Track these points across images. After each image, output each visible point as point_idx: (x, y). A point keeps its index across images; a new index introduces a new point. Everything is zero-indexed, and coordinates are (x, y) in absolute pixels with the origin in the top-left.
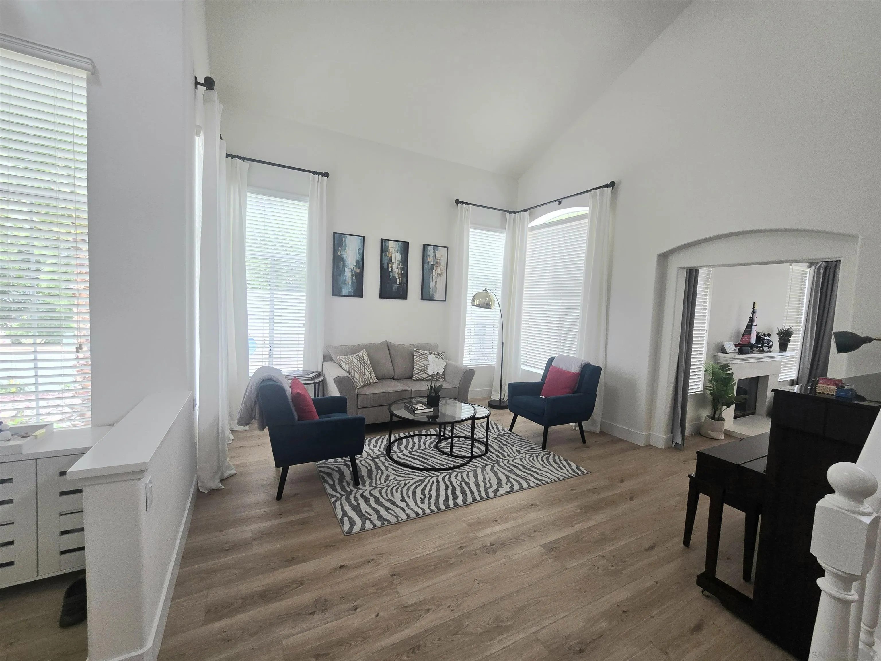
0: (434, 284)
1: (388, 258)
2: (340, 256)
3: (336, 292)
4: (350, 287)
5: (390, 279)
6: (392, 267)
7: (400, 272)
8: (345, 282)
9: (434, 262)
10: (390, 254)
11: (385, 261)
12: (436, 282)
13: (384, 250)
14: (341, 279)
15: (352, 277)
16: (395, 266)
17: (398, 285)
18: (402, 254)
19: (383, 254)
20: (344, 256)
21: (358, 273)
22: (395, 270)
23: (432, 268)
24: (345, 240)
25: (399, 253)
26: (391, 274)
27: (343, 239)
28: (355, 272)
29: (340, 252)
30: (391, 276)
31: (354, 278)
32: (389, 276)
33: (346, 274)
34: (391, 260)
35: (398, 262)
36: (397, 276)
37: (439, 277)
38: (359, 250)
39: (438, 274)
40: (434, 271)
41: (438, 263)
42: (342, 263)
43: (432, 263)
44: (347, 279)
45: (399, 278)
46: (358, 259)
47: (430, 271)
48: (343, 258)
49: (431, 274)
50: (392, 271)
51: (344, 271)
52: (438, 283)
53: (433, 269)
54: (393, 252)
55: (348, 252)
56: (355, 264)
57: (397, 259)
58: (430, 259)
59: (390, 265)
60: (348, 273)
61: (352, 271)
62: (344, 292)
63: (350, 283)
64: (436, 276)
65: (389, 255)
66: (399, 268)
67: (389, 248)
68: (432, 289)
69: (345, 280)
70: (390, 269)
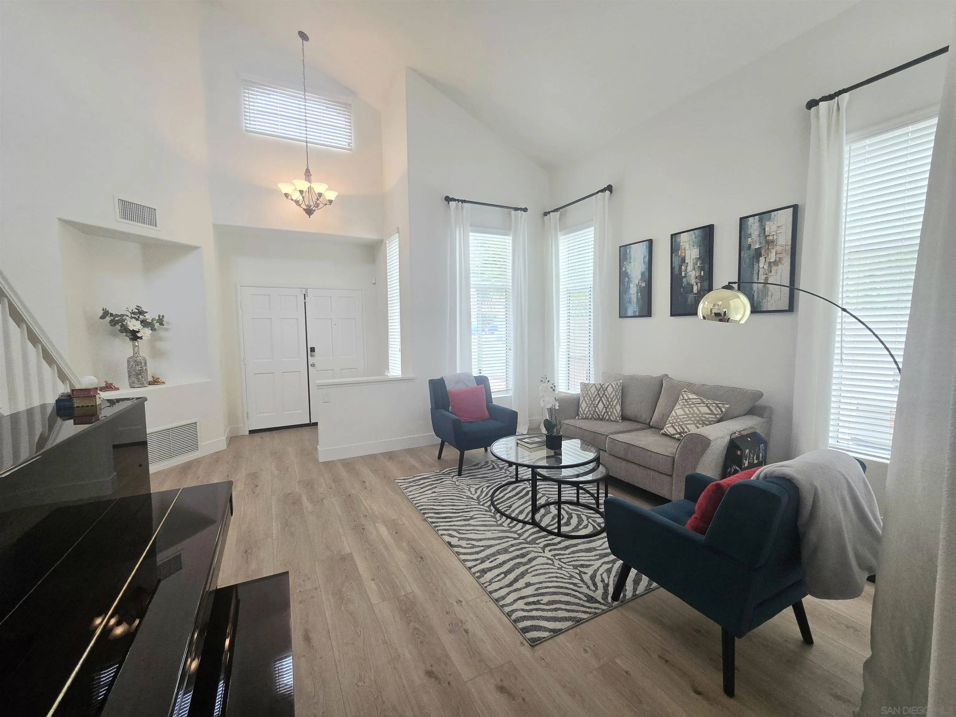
1: (680, 258)
2: (625, 271)
3: (623, 315)
4: (635, 305)
5: (683, 287)
6: (686, 270)
7: (697, 275)
8: (630, 302)
9: (761, 243)
10: (683, 251)
11: (676, 264)
13: (675, 248)
14: (626, 297)
15: (637, 293)
16: (690, 268)
17: (695, 294)
18: (700, 246)
19: (674, 255)
20: (628, 271)
21: (643, 287)
22: (690, 273)
24: (630, 251)
25: (695, 247)
26: (684, 280)
27: (628, 250)
28: (640, 286)
29: (625, 267)
30: (685, 283)
31: (639, 294)
32: (682, 282)
33: (631, 291)
34: (683, 260)
35: (695, 261)
36: (693, 281)
38: (644, 258)
39: (770, 262)
42: (627, 279)
43: (757, 246)
44: (632, 296)
45: (697, 284)
46: (643, 270)
47: (753, 261)
48: (627, 273)
49: (756, 267)
50: (685, 277)
51: (629, 288)
53: (760, 255)
54: (687, 248)
55: (633, 264)
56: (640, 277)
57: (694, 256)
58: (755, 241)
59: (683, 267)
60: (633, 290)
61: (637, 286)
62: (630, 313)
63: (635, 301)
64: (766, 267)
65: (681, 254)
66: (697, 269)
67: (681, 244)
68: (758, 293)
69: (630, 298)
70: (683, 274)
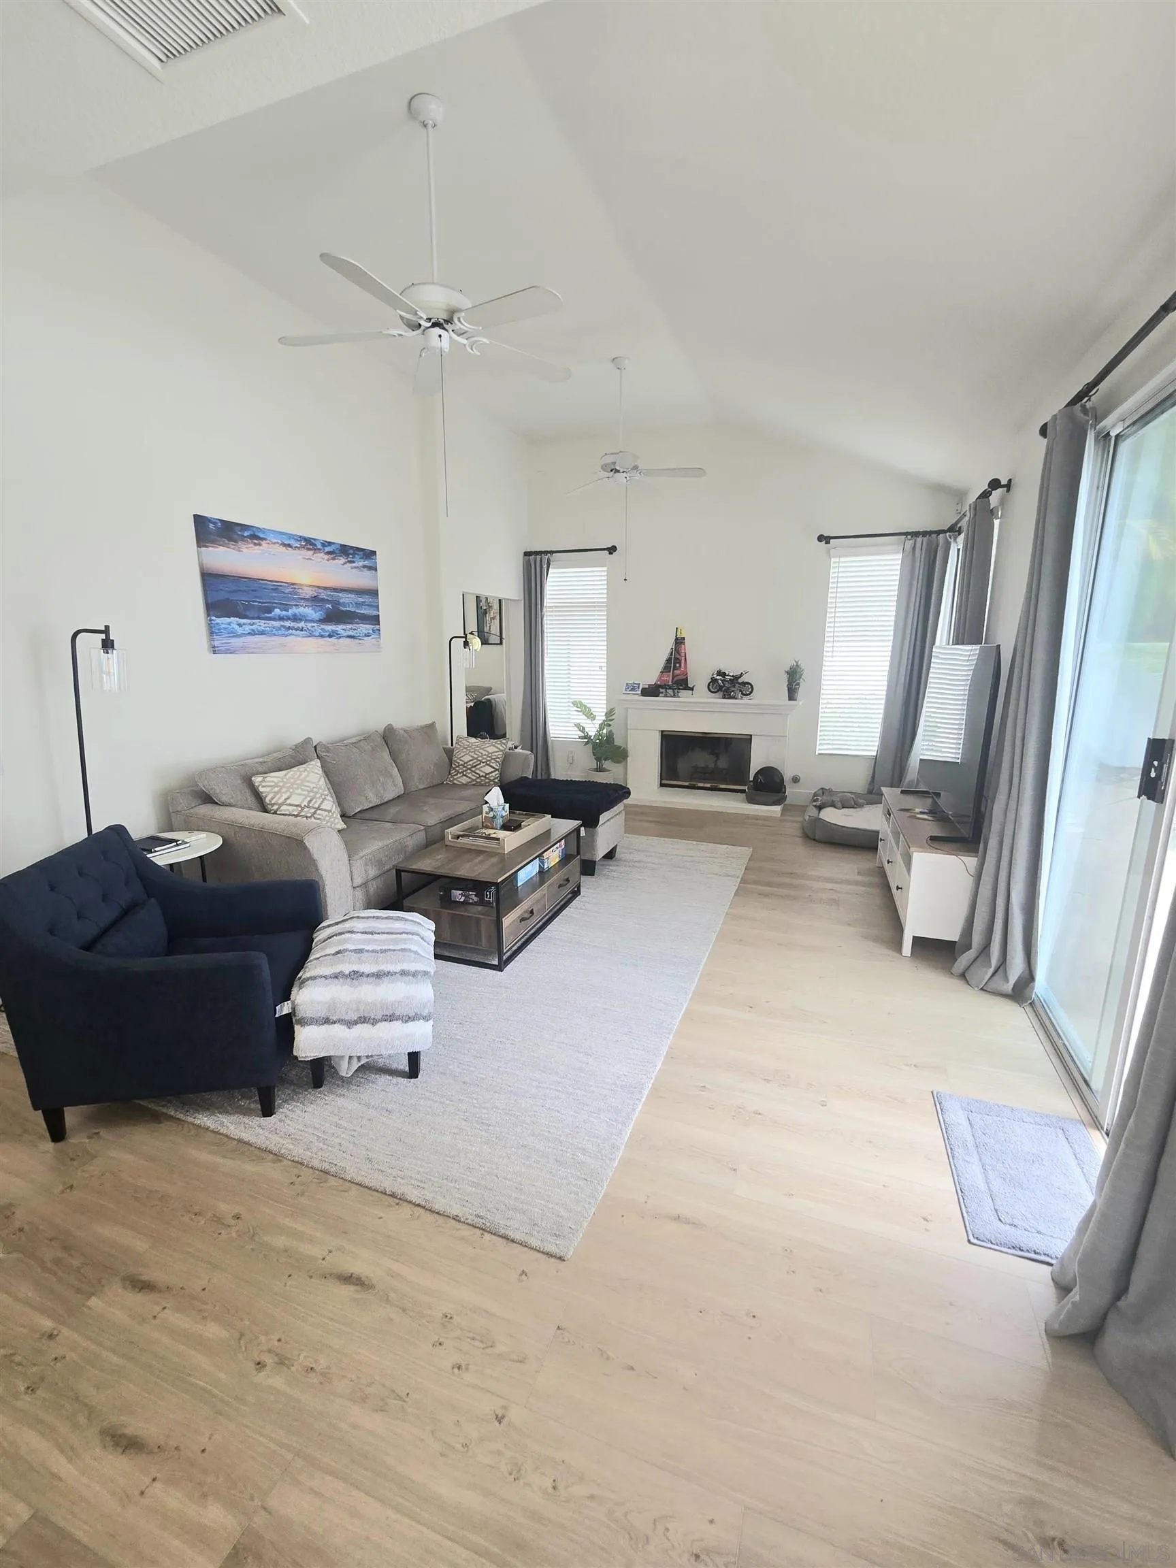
0: (488, 628)
12: (490, 626)
23: (485, 612)
37: (493, 621)
40: (487, 615)
41: (490, 607)
52: (492, 627)
